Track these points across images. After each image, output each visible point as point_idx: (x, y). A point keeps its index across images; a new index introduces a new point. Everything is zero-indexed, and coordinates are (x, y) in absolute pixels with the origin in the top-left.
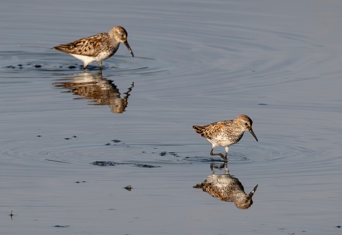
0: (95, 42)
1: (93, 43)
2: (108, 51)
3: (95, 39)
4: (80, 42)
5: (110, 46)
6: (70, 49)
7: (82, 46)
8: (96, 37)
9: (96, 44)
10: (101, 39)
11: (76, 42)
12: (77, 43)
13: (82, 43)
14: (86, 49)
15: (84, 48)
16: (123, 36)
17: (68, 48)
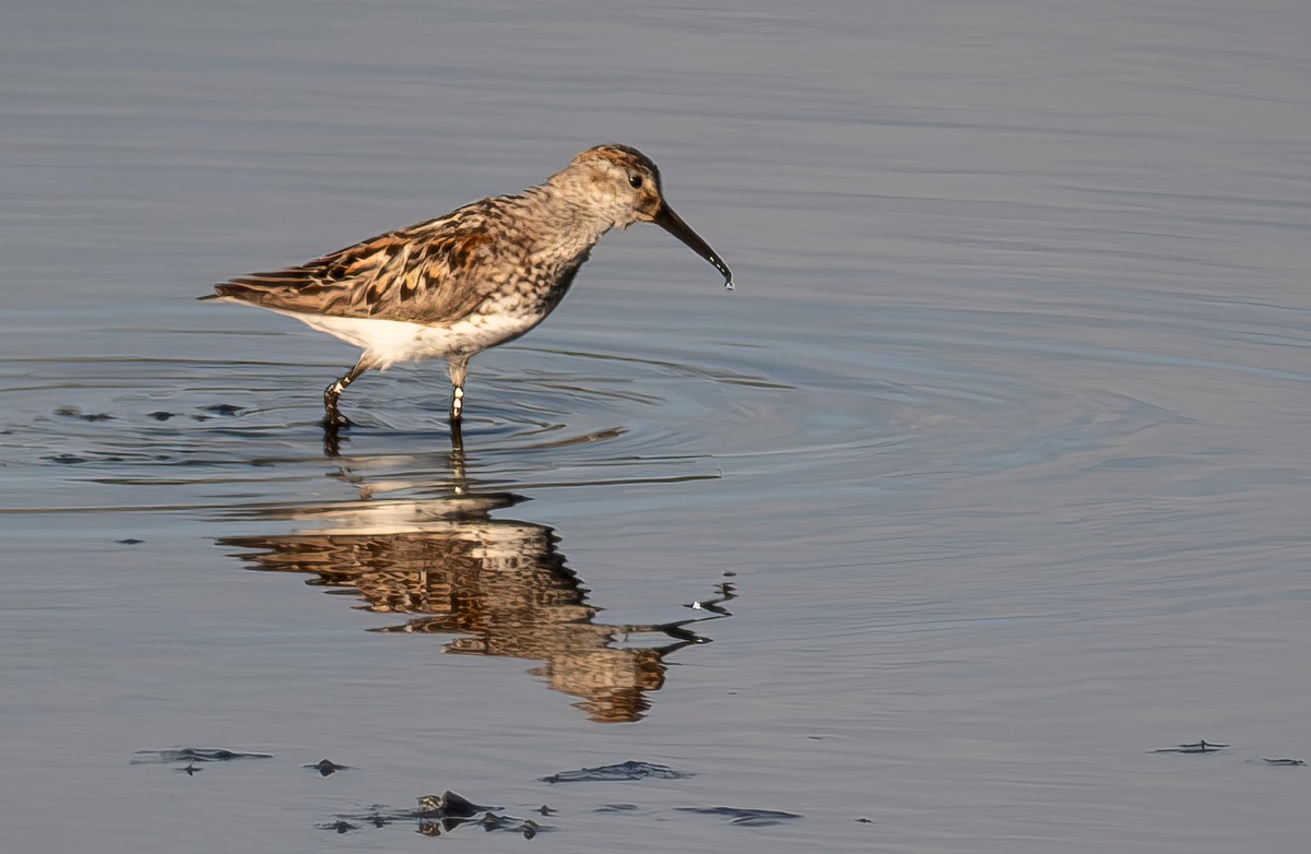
0: (459, 246)
1: (449, 248)
2: (526, 286)
3: (452, 230)
4: (367, 254)
5: (535, 258)
6: (316, 290)
7: (383, 271)
8: (455, 218)
9: (464, 254)
10: (482, 229)
11: (345, 256)
12: (351, 260)
13: (381, 258)
14: (411, 285)
15: (399, 282)
16: (637, 183)
17: (298, 285)
